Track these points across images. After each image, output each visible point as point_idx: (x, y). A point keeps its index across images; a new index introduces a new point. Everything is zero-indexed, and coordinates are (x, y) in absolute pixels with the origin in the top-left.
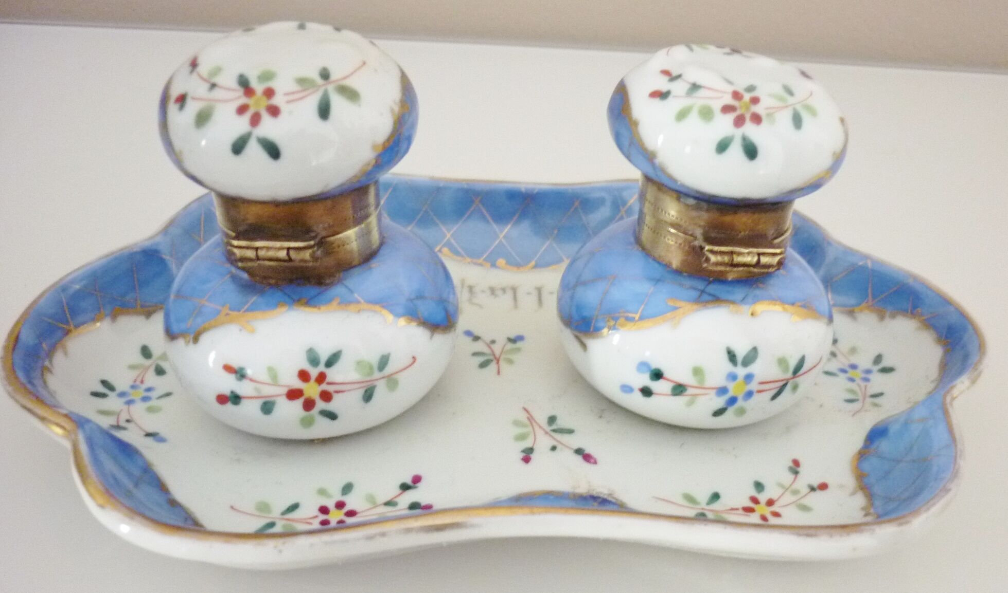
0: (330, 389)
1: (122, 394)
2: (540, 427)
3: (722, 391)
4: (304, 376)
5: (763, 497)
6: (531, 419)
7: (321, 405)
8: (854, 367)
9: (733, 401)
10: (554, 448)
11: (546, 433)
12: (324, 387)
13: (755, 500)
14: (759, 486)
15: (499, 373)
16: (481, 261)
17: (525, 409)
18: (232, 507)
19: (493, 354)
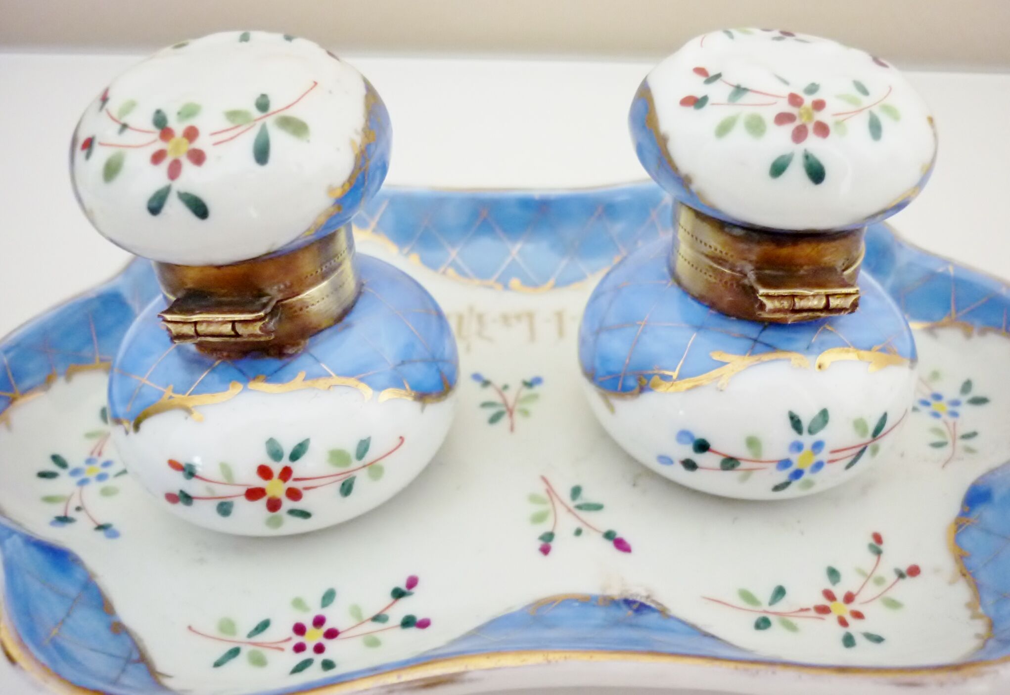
0: (298, 485)
1: (75, 472)
2: (562, 503)
3: (785, 464)
4: (265, 472)
5: (839, 591)
6: (550, 491)
7: (288, 504)
8: (938, 397)
9: (798, 474)
10: (578, 532)
11: (569, 510)
12: (290, 484)
13: (829, 595)
14: (833, 574)
15: (512, 429)
16: (491, 282)
17: (544, 479)
18: (190, 628)
19: (506, 404)
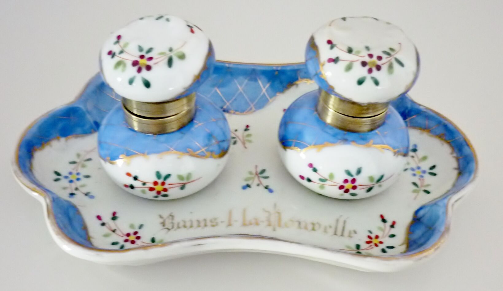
2: (240, 139)
6: (244, 143)
10: (236, 130)
15: (256, 167)
17: (246, 148)
19: (259, 177)
